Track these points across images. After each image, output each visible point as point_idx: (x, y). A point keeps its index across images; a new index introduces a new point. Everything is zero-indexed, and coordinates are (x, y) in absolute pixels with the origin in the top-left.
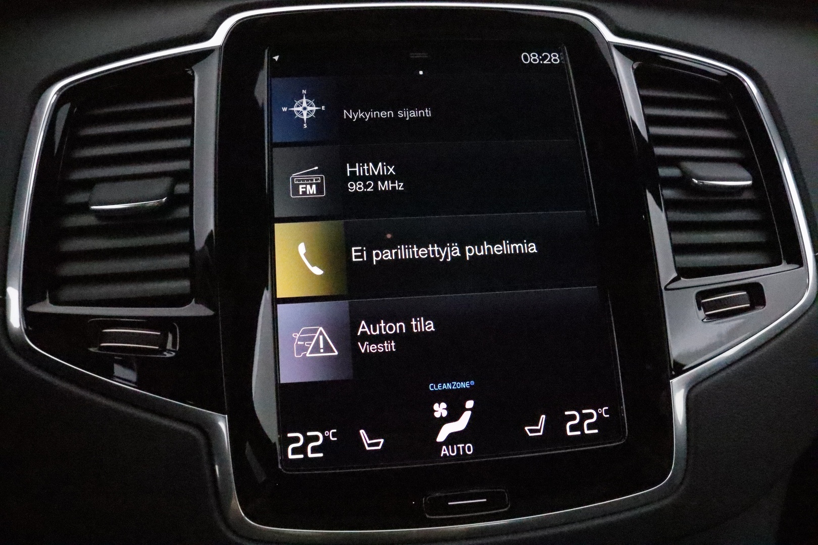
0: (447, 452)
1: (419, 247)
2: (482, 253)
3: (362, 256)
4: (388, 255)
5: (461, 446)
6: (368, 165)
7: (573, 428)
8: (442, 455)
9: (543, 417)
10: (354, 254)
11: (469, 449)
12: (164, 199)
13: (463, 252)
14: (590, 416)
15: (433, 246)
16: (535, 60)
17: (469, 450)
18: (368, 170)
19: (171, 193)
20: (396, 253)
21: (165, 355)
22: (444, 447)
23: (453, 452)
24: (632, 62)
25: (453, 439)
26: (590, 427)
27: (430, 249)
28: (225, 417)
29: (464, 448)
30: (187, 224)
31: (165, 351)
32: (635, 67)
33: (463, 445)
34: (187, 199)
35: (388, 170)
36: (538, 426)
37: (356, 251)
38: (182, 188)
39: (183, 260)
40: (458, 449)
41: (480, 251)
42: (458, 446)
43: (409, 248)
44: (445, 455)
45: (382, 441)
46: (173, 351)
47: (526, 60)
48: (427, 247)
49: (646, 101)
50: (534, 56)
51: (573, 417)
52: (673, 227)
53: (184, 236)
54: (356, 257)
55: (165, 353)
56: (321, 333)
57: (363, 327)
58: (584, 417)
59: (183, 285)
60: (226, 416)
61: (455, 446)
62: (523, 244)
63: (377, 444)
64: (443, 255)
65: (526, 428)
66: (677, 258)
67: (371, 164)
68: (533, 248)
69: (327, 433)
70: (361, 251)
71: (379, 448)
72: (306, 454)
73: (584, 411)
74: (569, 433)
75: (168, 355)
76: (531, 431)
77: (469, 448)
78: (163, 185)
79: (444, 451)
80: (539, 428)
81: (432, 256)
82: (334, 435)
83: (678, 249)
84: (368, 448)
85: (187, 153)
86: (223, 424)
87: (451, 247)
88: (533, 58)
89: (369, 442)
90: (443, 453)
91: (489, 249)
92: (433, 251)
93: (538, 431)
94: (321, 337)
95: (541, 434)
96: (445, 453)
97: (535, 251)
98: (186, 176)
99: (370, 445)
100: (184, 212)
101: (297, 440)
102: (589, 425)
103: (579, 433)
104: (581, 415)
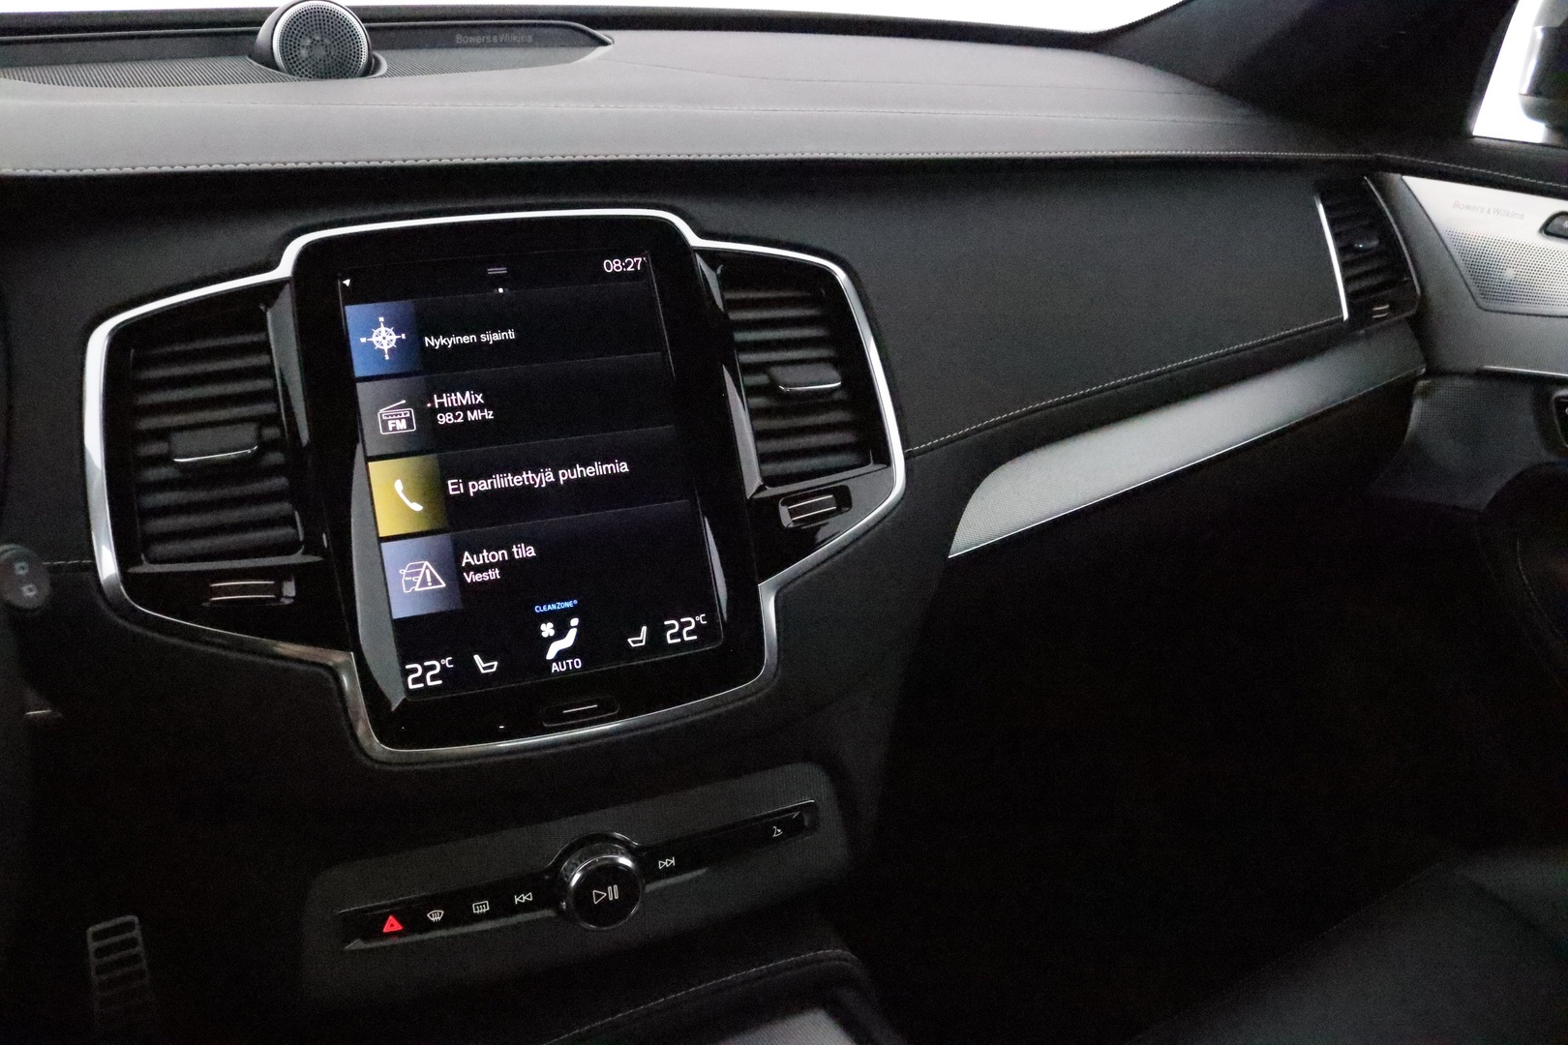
0: (557, 668)
1: (513, 476)
2: (575, 476)
3: (458, 489)
4: (484, 485)
5: (570, 661)
6: (456, 395)
7: (673, 636)
8: (552, 671)
9: (645, 628)
10: (450, 487)
11: (577, 663)
13: (556, 476)
14: (689, 624)
15: (527, 473)
16: (618, 268)
17: (578, 665)
18: (456, 400)
20: (492, 483)
22: (554, 664)
23: (562, 667)
25: (562, 655)
26: (689, 634)
27: (525, 475)
29: (572, 663)
32: (718, 271)
33: (572, 661)
35: (476, 399)
36: (640, 636)
37: (453, 484)
40: (567, 664)
41: (573, 475)
42: (567, 661)
43: (503, 477)
44: (555, 670)
45: (496, 663)
47: (609, 268)
48: (521, 474)
50: (617, 263)
51: (672, 626)
52: (759, 436)
54: (454, 490)
56: (427, 567)
57: (467, 558)
58: (683, 625)
59: (288, 533)
61: (564, 662)
62: (615, 464)
63: (491, 667)
64: (538, 481)
65: (630, 640)
66: (762, 466)
67: (458, 394)
68: (624, 467)
69: (443, 661)
70: (458, 483)
71: (494, 669)
72: (425, 682)
73: (683, 620)
74: (670, 641)
76: (634, 642)
77: (577, 662)
78: (249, 431)
79: (555, 667)
80: (640, 638)
81: (527, 483)
82: (450, 662)
83: (763, 458)
84: (483, 671)
87: (544, 472)
88: (616, 265)
89: (484, 665)
91: (582, 471)
92: (528, 478)
93: (641, 641)
94: (428, 572)
95: (643, 644)
97: (627, 470)
99: (484, 668)
101: (415, 671)
102: (687, 632)
103: (679, 640)
104: (680, 623)
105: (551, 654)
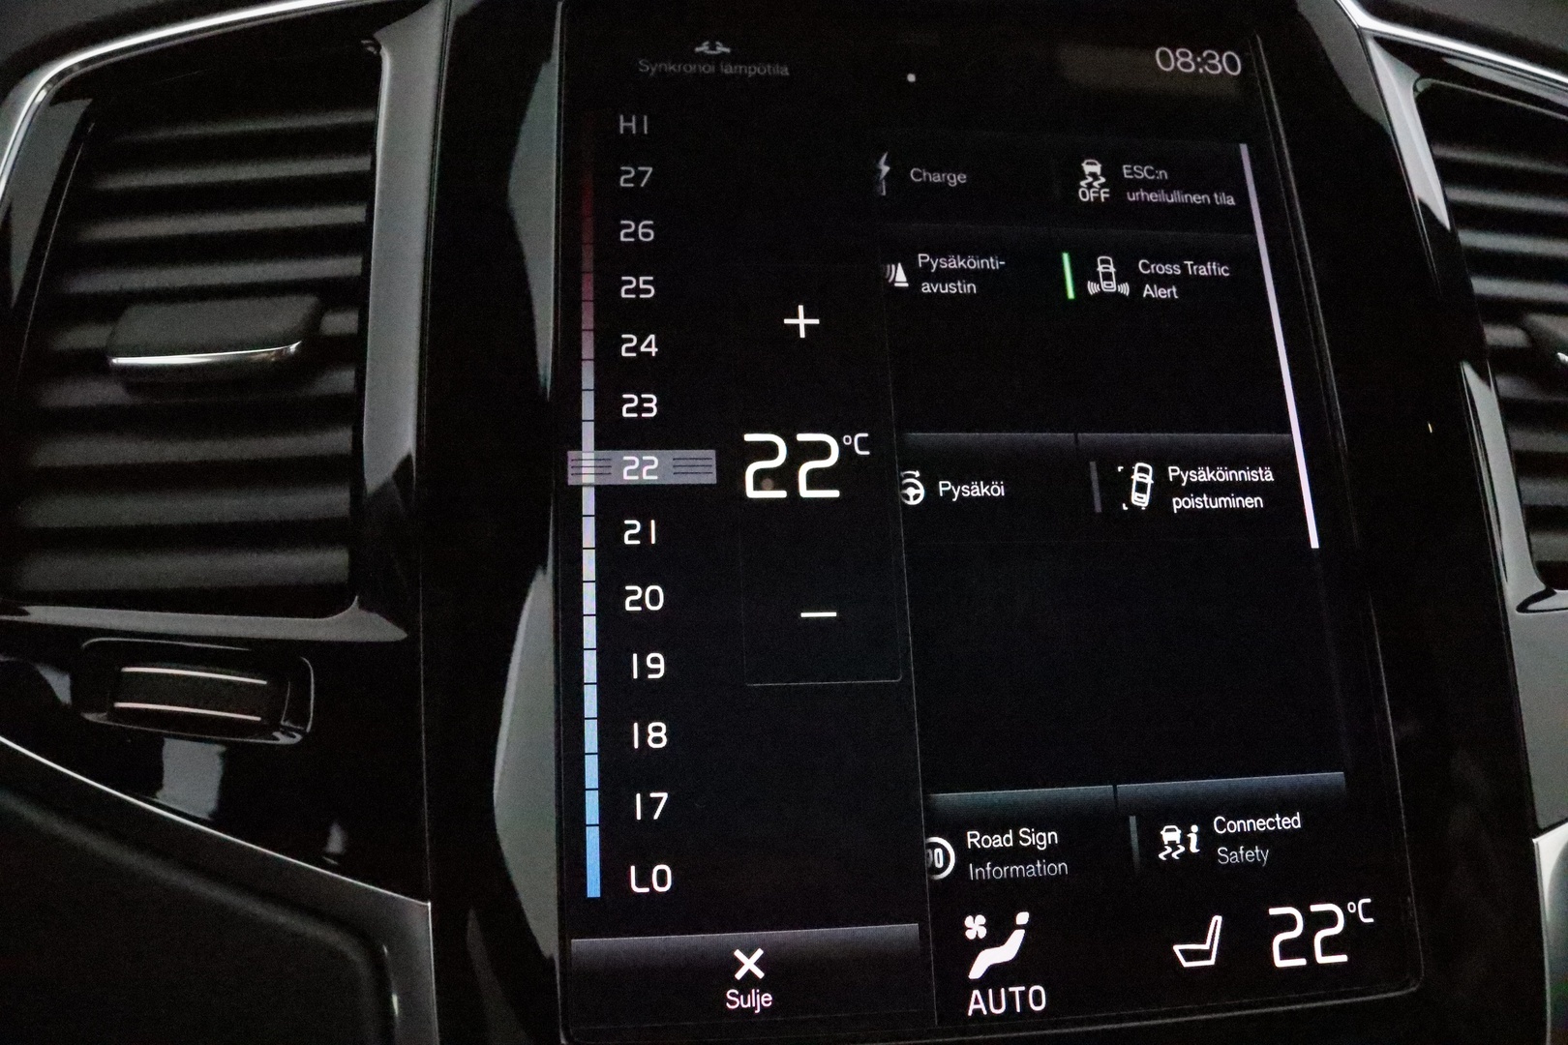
0: (982, 1006)
5: (1017, 990)
7: (1288, 949)
8: (970, 1013)
9: (1218, 919)
11: (1037, 998)
12: (293, 348)
14: (1329, 919)
16: (1185, 65)
17: (1038, 1003)
19: (310, 333)
21: (276, 739)
22: (976, 993)
23: (998, 1005)
24: (1417, 75)
25: (997, 976)
26: (1329, 946)
28: (427, 907)
29: (1024, 995)
30: (349, 410)
31: (278, 730)
32: (1420, 89)
33: (1023, 988)
34: (352, 350)
36: (1204, 942)
38: (339, 323)
39: (334, 500)
40: (1010, 997)
42: (1011, 989)
44: (977, 1012)
46: (298, 731)
47: (1167, 64)
50: (1184, 55)
51: (1288, 923)
52: (1525, 465)
53: (337, 440)
55: (277, 734)
58: (1316, 922)
59: (333, 561)
60: (429, 904)
61: (1003, 990)
65: (1177, 948)
66: (1534, 539)
73: (1314, 908)
74: (1279, 963)
75: (283, 740)
76: (1190, 955)
77: (1037, 995)
78: (294, 311)
79: (976, 1003)
80: (1206, 947)
83: (1536, 518)
85: (356, 240)
86: (420, 916)
88: (1182, 60)
90: (972, 1007)
93: (1206, 955)
95: (1211, 962)
96: (977, 1007)
98: (352, 293)
100: (343, 380)
102: (1326, 941)
103: (1302, 962)
104: (1308, 917)
105: (977, 971)
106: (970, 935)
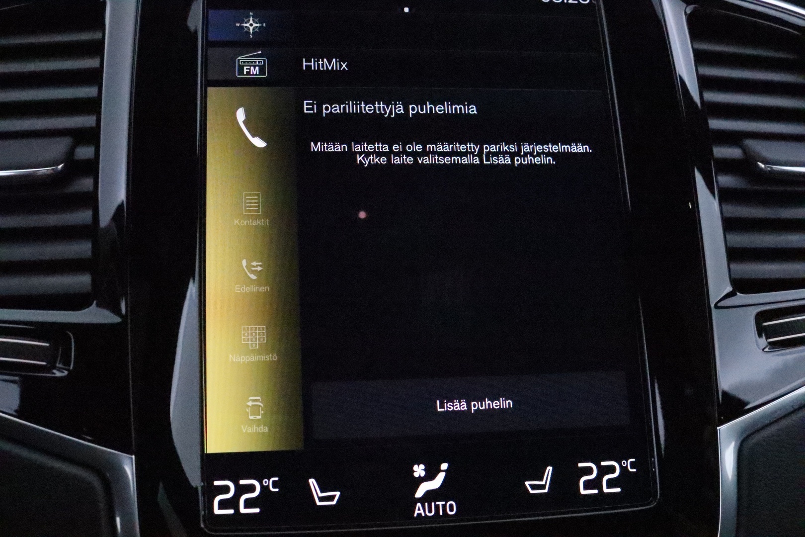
0: (422, 511)
5: (440, 503)
7: (588, 485)
8: (415, 515)
9: (550, 469)
11: (451, 508)
12: (60, 167)
14: (612, 469)
17: (451, 510)
19: (69, 158)
21: (54, 374)
22: (419, 505)
23: (430, 511)
24: (685, 5)
25: (430, 496)
26: (611, 483)
28: (132, 458)
29: (444, 506)
30: (91, 200)
31: (55, 369)
32: (688, 12)
33: (444, 503)
34: (91, 168)
36: (542, 480)
38: (84, 152)
39: (82, 249)
40: (437, 507)
42: (437, 503)
44: (419, 515)
45: (338, 494)
46: (65, 369)
49: (700, 58)
51: (589, 471)
52: (730, 225)
53: (83, 216)
55: (55, 371)
58: (603, 471)
59: (82, 281)
60: (134, 456)
61: (433, 504)
63: (331, 498)
65: (527, 483)
66: (733, 266)
69: (265, 482)
71: (334, 503)
72: (237, 508)
73: (603, 463)
74: (583, 492)
75: (58, 374)
76: (533, 487)
77: (451, 506)
78: (60, 146)
79: (419, 510)
80: (543, 483)
82: (275, 484)
83: (734, 254)
84: (319, 503)
85: (93, 106)
86: (128, 467)
89: (321, 495)
90: (417, 512)
93: (543, 487)
95: (546, 491)
96: (419, 512)
98: (91, 136)
99: (321, 499)
100: (86, 184)
101: (226, 489)
102: (609, 481)
103: (595, 491)
104: (599, 468)
105: (419, 494)
106: (416, 475)
